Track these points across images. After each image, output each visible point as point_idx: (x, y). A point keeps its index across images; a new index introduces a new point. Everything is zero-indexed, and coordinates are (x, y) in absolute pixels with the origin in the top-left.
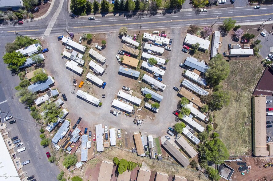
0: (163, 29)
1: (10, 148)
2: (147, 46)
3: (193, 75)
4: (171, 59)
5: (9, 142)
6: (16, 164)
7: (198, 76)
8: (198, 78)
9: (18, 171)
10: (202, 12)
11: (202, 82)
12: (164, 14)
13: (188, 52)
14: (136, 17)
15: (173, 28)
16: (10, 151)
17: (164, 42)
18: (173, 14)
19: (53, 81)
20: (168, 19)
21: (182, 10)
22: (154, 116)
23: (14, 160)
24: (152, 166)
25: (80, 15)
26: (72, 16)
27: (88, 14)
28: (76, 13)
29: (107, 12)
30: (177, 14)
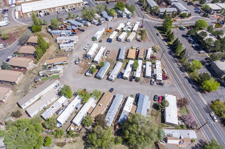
0: (170, 76)
1: (69, 7)
3: (129, 105)
4: (142, 86)
5: (72, 7)
6: (59, 8)
7: (129, 111)
8: (127, 112)
9: (54, 8)
10: (211, 116)
12: (186, 77)
13: (155, 102)
14: (172, 58)
15: (176, 86)
16: (67, 6)
17: (157, 75)
18: (190, 85)
19: (110, 20)
20: (183, 81)
21: (199, 93)
22: (81, 74)
23: (62, 7)
24: (31, 72)
25: (158, 30)
26: (155, 27)
27: (160, 33)
28: (158, 28)
29: (166, 42)
30: (192, 88)
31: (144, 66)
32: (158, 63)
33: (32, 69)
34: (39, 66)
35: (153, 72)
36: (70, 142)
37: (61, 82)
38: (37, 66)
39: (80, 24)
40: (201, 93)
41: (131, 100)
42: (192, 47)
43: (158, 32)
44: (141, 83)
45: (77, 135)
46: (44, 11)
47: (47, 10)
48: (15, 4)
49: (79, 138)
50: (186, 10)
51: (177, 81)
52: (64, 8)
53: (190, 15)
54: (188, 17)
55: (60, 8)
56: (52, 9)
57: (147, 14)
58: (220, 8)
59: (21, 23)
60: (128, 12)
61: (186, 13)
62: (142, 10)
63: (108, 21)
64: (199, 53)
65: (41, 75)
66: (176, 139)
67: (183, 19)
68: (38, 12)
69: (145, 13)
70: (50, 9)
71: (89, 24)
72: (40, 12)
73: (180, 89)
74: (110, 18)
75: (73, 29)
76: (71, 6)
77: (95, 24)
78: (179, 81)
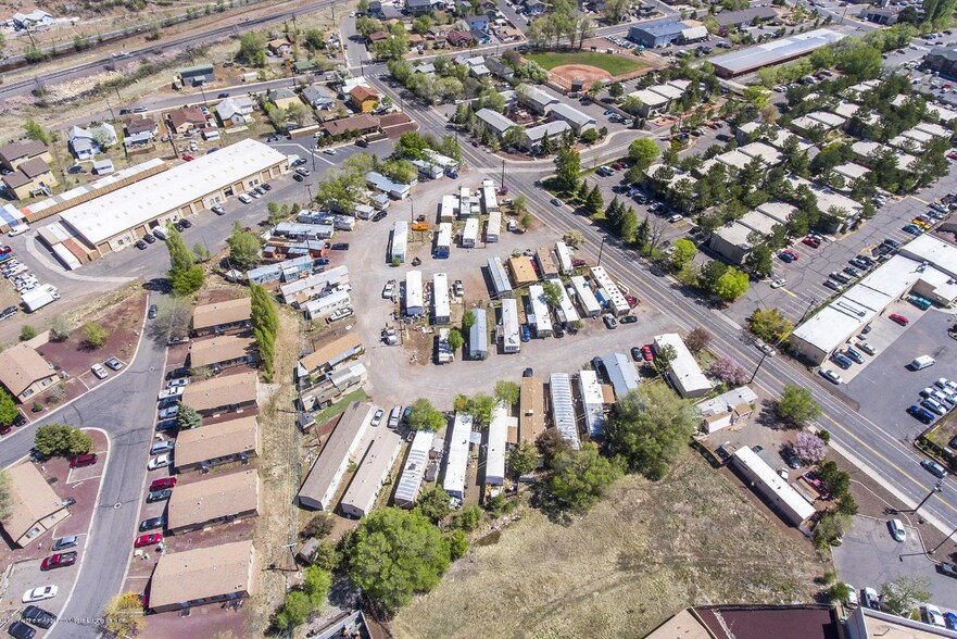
0: (640, 295)
1: (246, 183)
2: (579, 281)
3: (593, 389)
4: (591, 339)
5: (256, 182)
6: (214, 196)
7: (601, 401)
8: (596, 405)
9: (199, 201)
10: (758, 348)
11: (591, 420)
12: (674, 287)
13: (641, 364)
14: (621, 251)
15: (663, 312)
16: (239, 182)
17: (614, 300)
18: (690, 301)
19: (403, 196)
21: (715, 311)
22: (423, 363)
23: (223, 192)
24: (271, 410)
25: (549, 190)
26: (537, 184)
27: (559, 196)
28: (547, 185)
29: (587, 215)
30: (698, 306)
31: (572, 291)
32: (600, 273)
33: (268, 400)
34: (284, 385)
35: (599, 297)
36: (505, 526)
37: (379, 404)
38: (275, 386)
39: (323, 229)
40: (719, 308)
41: (589, 378)
42: (650, 211)
43: (551, 195)
44: (585, 333)
45: (515, 504)
46: (167, 217)
47: (176, 213)
48: (24, 220)
49: (521, 507)
50: (591, 122)
51: (660, 300)
52: (230, 193)
53: (604, 131)
54: (601, 137)
55: (217, 194)
56: (192, 206)
57: (495, 152)
58: (663, 100)
59: (102, 279)
60: (444, 160)
61: (593, 129)
62: (475, 145)
63: (400, 199)
64: (672, 222)
65: (308, 406)
66: (722, 415)
67: (593, 147)
68: (147, 226)
69: (488, 150)
70: (186, 207)
71: (350, 220)
72: (154, 224)
73: (674, 316)
74: (403, 190)
75: (311, 251)
76: (252, 179)
77: (367, 219)
78: (663, 299)
